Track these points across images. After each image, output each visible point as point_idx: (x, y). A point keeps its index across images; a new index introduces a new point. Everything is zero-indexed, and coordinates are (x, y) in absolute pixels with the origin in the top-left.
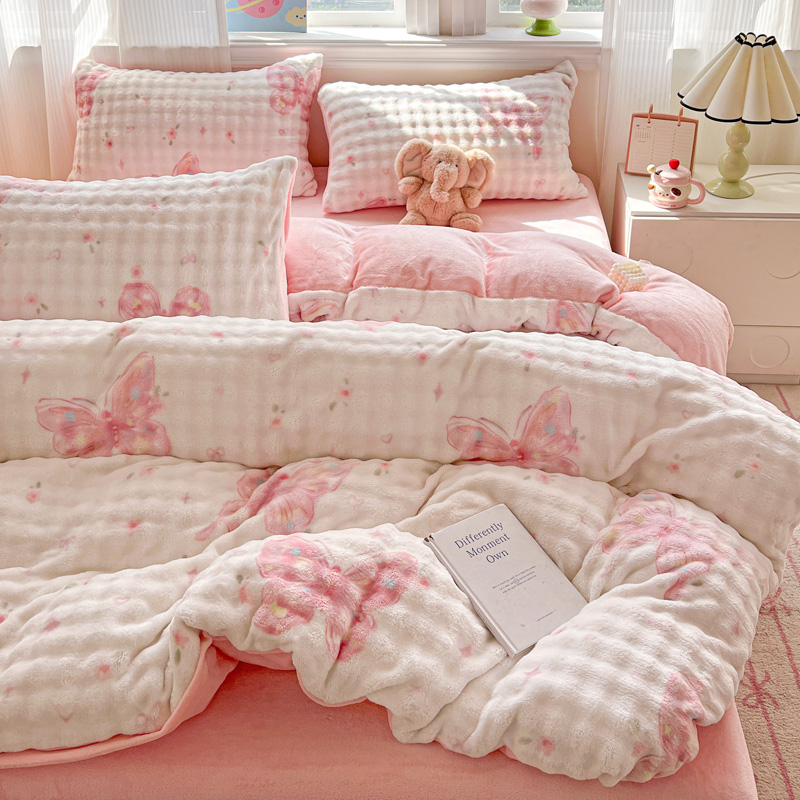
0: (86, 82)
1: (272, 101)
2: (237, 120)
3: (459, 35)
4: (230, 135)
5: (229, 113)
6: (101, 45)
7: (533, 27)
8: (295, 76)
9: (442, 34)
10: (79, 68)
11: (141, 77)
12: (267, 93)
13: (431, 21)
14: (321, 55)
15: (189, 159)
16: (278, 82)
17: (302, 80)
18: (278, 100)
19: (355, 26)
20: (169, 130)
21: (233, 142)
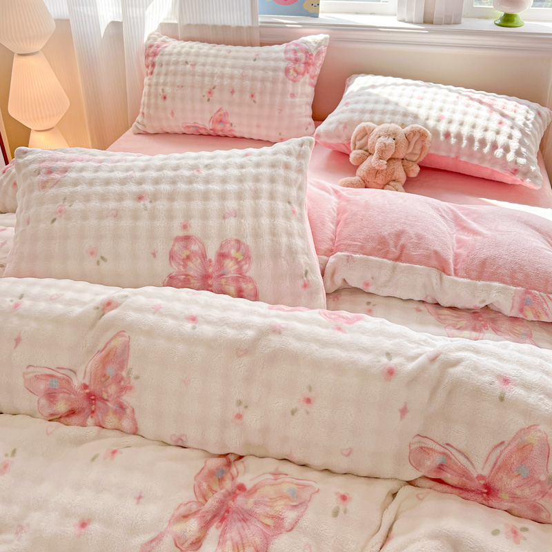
0: (152, 49)
1: (287, 71)
2: (259, 85)
3: (440, 24)
4: (252, 96)
5: (253, 79)
6: (166, 22)
7: (501, 19)
8: (307, 52)
9: (425, 22)
10: (149, 39)
11: (191, 47)
12: (283, 65)
13: (416, 12)
14: (327, 36)
15: (221, 113)
16: (291, 55)
17: (311, 55)
18: (292, 71)
19: (357, 13)
20: (207, 90)
21: (255, 102)
